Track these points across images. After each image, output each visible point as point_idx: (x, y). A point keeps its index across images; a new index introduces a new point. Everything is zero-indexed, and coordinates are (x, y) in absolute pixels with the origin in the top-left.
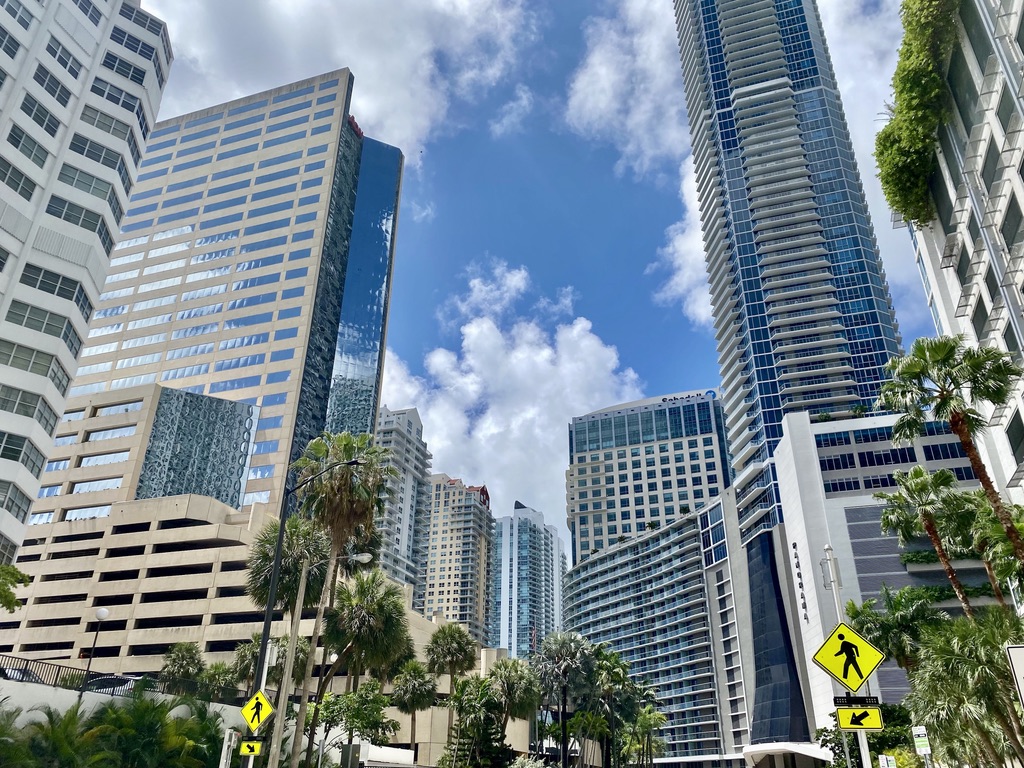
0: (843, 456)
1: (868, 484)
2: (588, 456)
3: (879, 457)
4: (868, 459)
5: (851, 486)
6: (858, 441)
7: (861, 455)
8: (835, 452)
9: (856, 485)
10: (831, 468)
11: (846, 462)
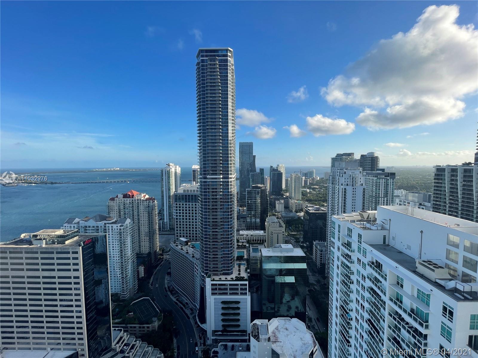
0: (216, 288)
1: (219, 294)
2: (178, 203)
3: (222, 289)
4: (220, 289)
5: (216, 294)
6: (219, 285)
7: (219, 288)
8: (214, 287)
9: (217, 294)
10: (213, 290)
11: (216, 289)
